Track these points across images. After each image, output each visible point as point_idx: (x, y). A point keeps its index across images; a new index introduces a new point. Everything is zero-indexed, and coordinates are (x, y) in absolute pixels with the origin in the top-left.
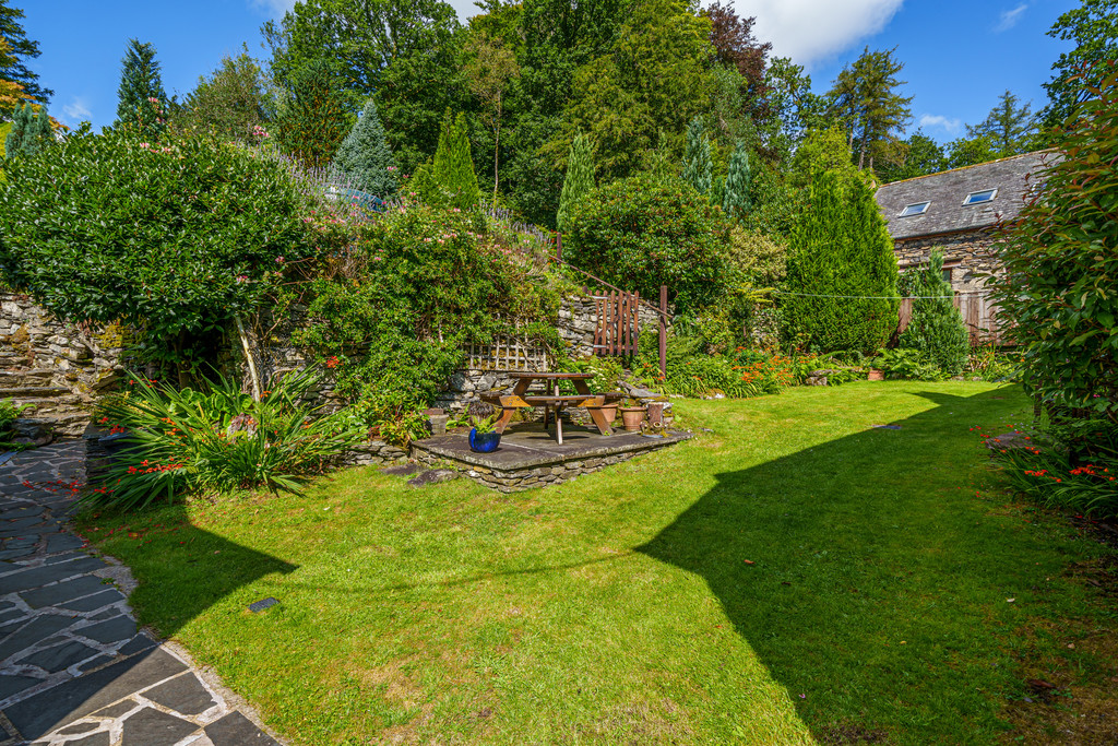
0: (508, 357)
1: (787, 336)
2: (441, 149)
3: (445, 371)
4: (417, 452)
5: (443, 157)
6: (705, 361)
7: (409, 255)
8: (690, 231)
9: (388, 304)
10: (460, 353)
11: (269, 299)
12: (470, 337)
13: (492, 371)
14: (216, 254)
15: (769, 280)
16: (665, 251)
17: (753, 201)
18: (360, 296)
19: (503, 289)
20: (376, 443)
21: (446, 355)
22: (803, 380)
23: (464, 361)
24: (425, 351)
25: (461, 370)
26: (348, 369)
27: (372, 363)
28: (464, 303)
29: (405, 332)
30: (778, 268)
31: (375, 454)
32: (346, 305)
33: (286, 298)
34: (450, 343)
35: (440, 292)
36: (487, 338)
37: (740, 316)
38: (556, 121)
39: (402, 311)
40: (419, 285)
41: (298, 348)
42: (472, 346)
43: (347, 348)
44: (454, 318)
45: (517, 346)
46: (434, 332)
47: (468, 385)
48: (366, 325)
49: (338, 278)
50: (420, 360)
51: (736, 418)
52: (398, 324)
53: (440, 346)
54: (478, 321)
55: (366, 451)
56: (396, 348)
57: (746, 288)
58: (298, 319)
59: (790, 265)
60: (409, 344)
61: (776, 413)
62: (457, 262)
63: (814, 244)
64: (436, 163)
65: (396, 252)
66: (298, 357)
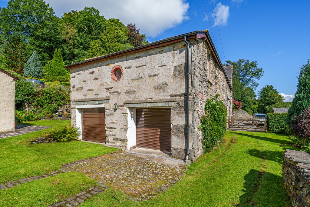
0: (66, 107)
2: (54, 58)
3: (55, 109)
4: (51, 118)
5: (55, 60)
7: (49, 94)
9: (46, 100)
10: (58, 106)
11: (29, 99)
12: (59, 104)
13: (63, 109)
14: (23, 95)
18: (42, 99)
19: (64, 98)
20: (45, 117)
21: (55, 106)
23: (58, 107)
24: (52, 106)
25: (58, 108)
26: (40, 108)
27: (44, 107)
28: (58, 100)
29: (49, 103)
31: (45, 118)
32: (40, 100)
33: (32, 99)
34: (56, 105)
35: (54, 98)
36: (62, 104)
38: (87, 52)
39: (48, 101)
40: (51, 97)
41: (33, 105)
42: (59, 105)
43: (40, 106)
44: (56, 101)
45: (67, 105)
46: (53, 103)
47: (59, 111)
48: (43, 103)
49: (39, 97)
50: (51, 107)
52: (48, 102)
53: (54, 105)
54: (60, 102)
55: (43, 118)
56: (47, 105)
58: (33, 102)
60: (49, 105)
62: (56, 94)
64: (53, 61)
65: (47, 93)
66: (33, 107)
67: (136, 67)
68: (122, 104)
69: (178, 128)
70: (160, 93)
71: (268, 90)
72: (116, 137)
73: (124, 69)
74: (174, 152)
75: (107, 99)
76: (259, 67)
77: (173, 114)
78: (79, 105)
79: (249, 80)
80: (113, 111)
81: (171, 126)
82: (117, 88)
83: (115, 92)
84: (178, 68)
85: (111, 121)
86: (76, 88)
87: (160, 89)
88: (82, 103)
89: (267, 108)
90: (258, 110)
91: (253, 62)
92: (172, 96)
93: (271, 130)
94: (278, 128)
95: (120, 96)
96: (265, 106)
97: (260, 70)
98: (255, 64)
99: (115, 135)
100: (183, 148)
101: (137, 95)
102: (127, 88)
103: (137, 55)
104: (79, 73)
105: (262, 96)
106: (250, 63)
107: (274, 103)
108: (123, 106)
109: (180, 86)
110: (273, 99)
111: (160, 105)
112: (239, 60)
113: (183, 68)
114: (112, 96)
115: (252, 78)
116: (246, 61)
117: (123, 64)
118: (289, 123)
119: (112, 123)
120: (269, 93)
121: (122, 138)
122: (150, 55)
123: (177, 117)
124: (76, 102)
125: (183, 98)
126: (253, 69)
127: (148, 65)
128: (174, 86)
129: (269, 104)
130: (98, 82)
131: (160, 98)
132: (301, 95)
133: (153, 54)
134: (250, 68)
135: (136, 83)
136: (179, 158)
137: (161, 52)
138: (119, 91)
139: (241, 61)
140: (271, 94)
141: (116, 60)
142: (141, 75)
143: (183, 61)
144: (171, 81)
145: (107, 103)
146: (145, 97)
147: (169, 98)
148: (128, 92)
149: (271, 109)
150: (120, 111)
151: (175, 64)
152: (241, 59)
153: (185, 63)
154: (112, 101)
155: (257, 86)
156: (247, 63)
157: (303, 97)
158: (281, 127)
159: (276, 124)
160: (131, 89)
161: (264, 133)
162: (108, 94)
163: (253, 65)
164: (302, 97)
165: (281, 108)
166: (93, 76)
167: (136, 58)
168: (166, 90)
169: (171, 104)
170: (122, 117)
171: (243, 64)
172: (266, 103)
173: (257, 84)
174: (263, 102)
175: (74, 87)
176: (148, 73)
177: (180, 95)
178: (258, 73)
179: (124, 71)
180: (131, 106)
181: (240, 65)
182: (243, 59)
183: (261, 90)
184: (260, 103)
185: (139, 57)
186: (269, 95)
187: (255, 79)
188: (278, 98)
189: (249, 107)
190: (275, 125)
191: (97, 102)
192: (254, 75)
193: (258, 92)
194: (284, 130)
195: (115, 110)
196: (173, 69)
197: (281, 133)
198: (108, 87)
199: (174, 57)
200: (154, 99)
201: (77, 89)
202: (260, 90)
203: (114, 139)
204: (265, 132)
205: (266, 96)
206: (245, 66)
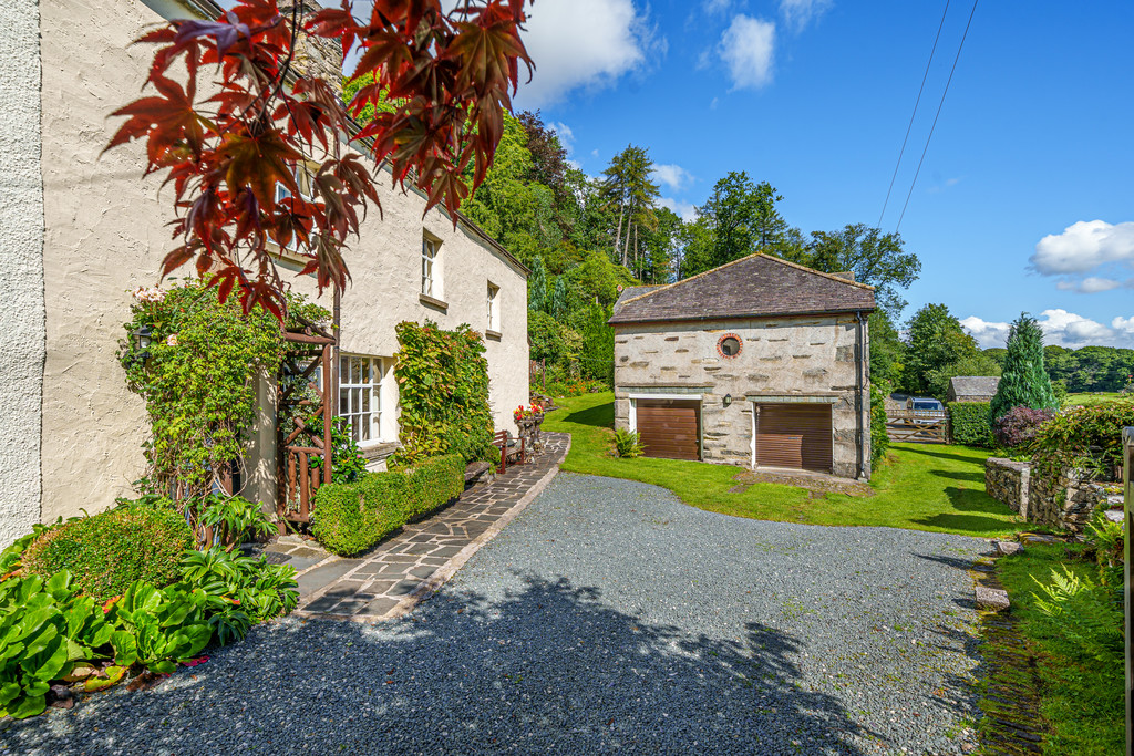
1: (583, 373)
6: (554, 385)
8: (550, 336)
15: (575, 351)
16: (543, 344)
17: (567, 306)
22: (590, 391)
30: (580, 345)
37: (567, 365)
51: (570, 403)
57: (569, 354)
59: (584, 344)
61: (581, 401)
63: (592, 335)
67: (770, 341)
68: (740, 396)
69: (844, 434)
70: (814, 382)
71: (932, 319)
72: (728, 448)
73: (744, 341)
74: (837, 469)
75: (708, 387)
76: (906, 251)
77: (835, 414)
78: (637, 392)
79: (878, 290)
80: (721, 407)
81: (834, 431)
82: (730, 370)
83: (725, 376)
84: (844, 350)
85: (717, 423)
86: (630, 362)
87: (814, 377)
88: (647, 390)
89: (934, 376)
90: (904, 378)
91: (889, 237)
92: (834, 388)
93: (957, 440)
94: (973, 435)
95: (736, 383)
96: (927, 369)
97: (911, 260)
98: (896, 243)
99: (725, 446)
100: (854, 461)
101: (772, 384)
102: (752, 372)
103: (771, 323)
104: (639, 335)
105: (915, 338)
106: (879, 237)
107: (953, 360)
108: (744, 399)
109: (848, 376)
110: (951, 349)
111: (814, 400)
112: (846, 227)
113: (852, 351)
114: (718, 382)
115: (887, 285)
116: (868, 233)
117: (744, 334)
118: (992, 426)
119: (720, 426)
120: (938, 329)
121: (742, 450)
122: (796, 325)
123: (843, 419)
124: (632, 387)
125: (852, 392)
126: (889, 258)
127: (792, 340)
128: (836, 375)
129: (939, 362)
130: (688, 357)
131: (815, 390)
132: (1012, 375)
133: (801, 325)
134: (881, 253)
135: (769, 365)
136: (847, 476)
137: (815, 324)
138: (735, 374)
139: (852, 231)
140: (943, 334)
141: (727, 325)
142: (779, 354)
143: (852, 341)
144: (833, 366)
145: (710, 393)
146: (787, 387)
147: (830, 390)
148: (752, 378)
149: (944, 378)
150: (736, 406)
151: (840, 344)
152: (854, 224)
153: (856, 345)
154: (721, 390)
155: (901, 308)
156: (872, 238)
157: (1015, 378)
158: (978, 433)
159: (967, 427)
160: (761, 373)
161: (943, 446)
162: (710, 379)
163: (890, 244)
164: (1012, 378)
165: (974, 378)
166: (676, 345)
167: (769, 326)
168: (825, 379)
169: (832, 400)
170: (742, 417)
171: (859, 240)
172: (930, 361)
173: (901, 303)
174: (918, 355)
175: (624, 359)
176: (791, 351)
177: (848, 388)
178: (904, 270)
179: (746, 344)
180: (758, 399)
181: (851, 242)
182: (860, 225)
183: (914, 318)
184: (911, 359)
185: (775, 326)
186: (938, 336)
187: (895, 286)
188: (964, 345)
189: (882, 373)
190: (965, 428)
191: (686, 390)
192: (894, 275)
193: (904, 325)
194: (983, 440)
195: (726, 404)
196: (835, 351)
197: (979, 446)
198: (710, 366)
199: (837, 333)
200: (804, 391)
201: (634, 365)
202: (909, 318)
203: (722, 452)
204: (945, 443)
205: (926, 337)
206: (867, 246)
